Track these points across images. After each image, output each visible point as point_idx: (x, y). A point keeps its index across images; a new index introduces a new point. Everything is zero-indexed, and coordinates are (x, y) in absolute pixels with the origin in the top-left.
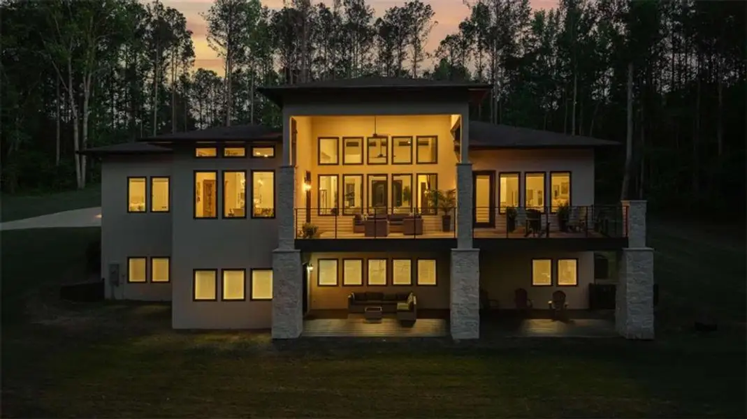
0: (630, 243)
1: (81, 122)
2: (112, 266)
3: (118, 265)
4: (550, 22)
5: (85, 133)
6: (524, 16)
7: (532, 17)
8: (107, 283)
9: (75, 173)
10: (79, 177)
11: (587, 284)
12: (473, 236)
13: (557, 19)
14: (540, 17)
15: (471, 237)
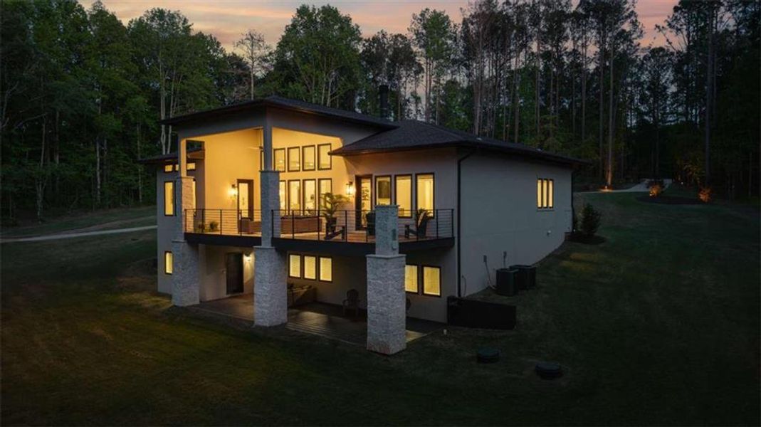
12: (273, 235)
15: (271, 236)
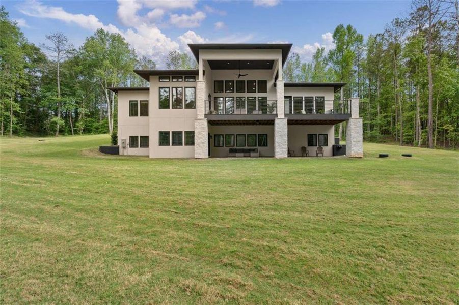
0: (352, 115)
1: (111, 109)
2: (122, 140)
3: (125, 140)
4: (308, 68)
5: (113, 112)
6: (298, 64)
7: (301, 65)
8: (120, 147)
9: (108, 127)
10: (110, 127)
11: (332, 146)
13: (311, 67)
14: (304, 65)
15: (284, 113)
